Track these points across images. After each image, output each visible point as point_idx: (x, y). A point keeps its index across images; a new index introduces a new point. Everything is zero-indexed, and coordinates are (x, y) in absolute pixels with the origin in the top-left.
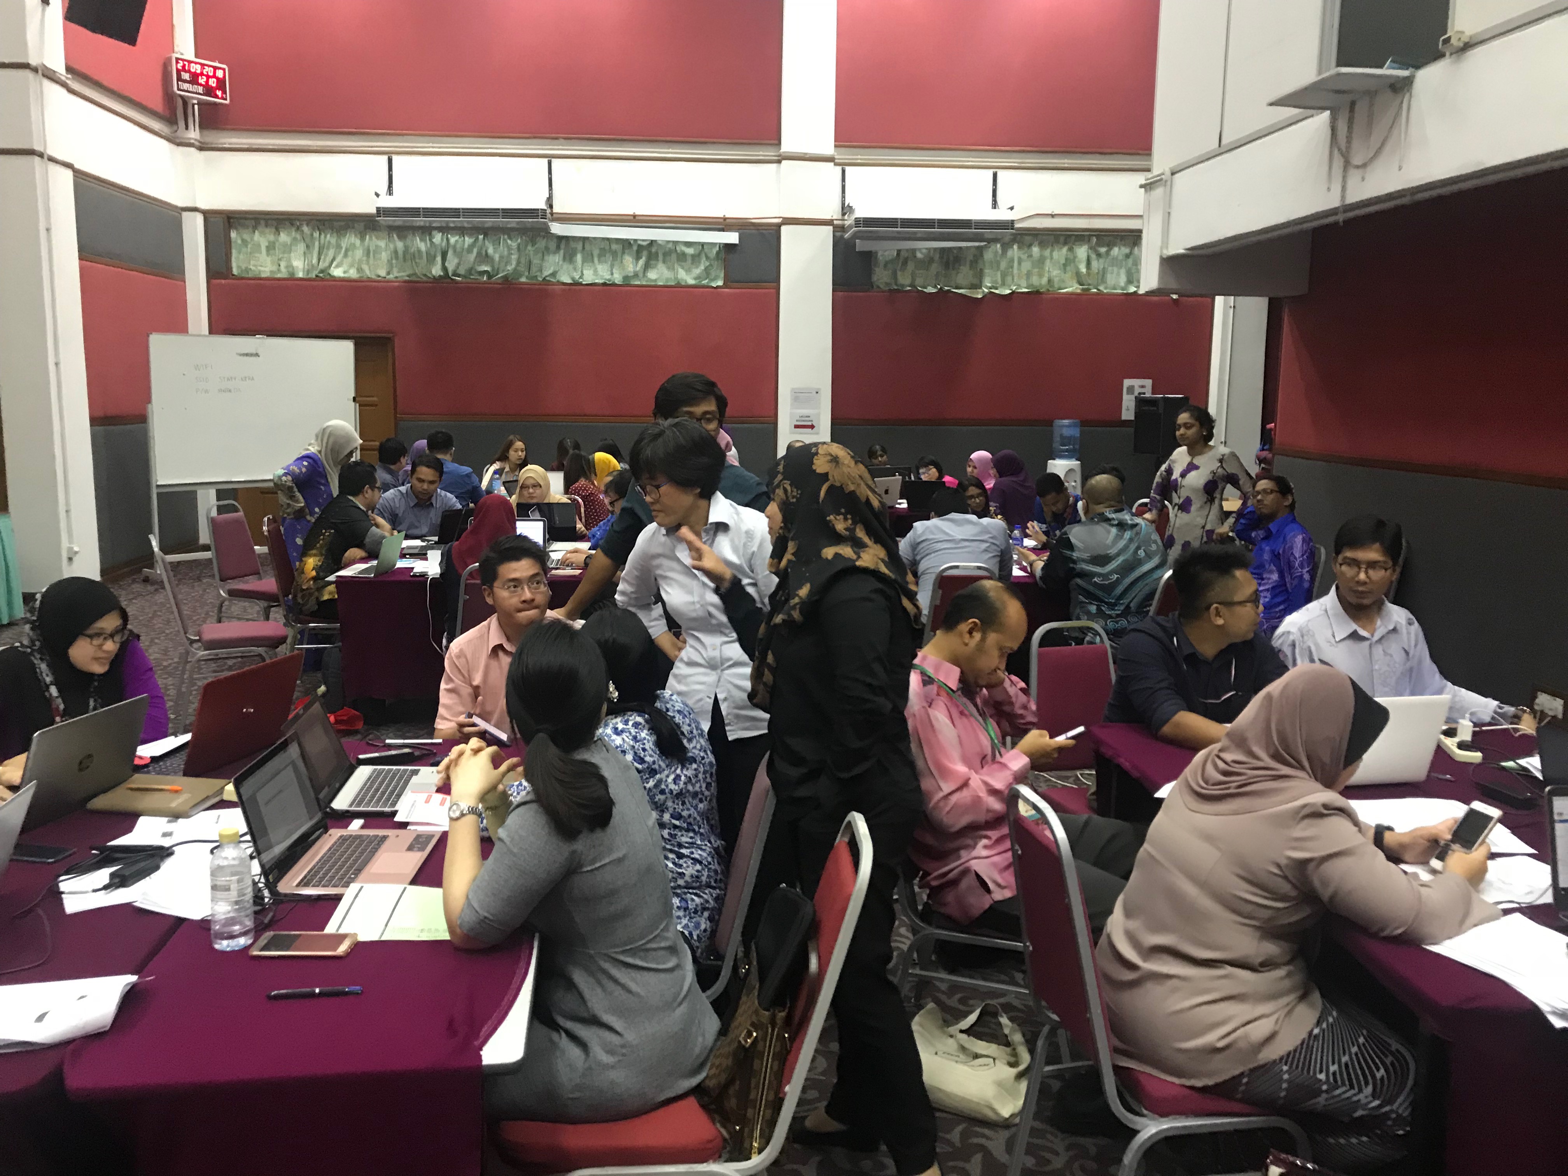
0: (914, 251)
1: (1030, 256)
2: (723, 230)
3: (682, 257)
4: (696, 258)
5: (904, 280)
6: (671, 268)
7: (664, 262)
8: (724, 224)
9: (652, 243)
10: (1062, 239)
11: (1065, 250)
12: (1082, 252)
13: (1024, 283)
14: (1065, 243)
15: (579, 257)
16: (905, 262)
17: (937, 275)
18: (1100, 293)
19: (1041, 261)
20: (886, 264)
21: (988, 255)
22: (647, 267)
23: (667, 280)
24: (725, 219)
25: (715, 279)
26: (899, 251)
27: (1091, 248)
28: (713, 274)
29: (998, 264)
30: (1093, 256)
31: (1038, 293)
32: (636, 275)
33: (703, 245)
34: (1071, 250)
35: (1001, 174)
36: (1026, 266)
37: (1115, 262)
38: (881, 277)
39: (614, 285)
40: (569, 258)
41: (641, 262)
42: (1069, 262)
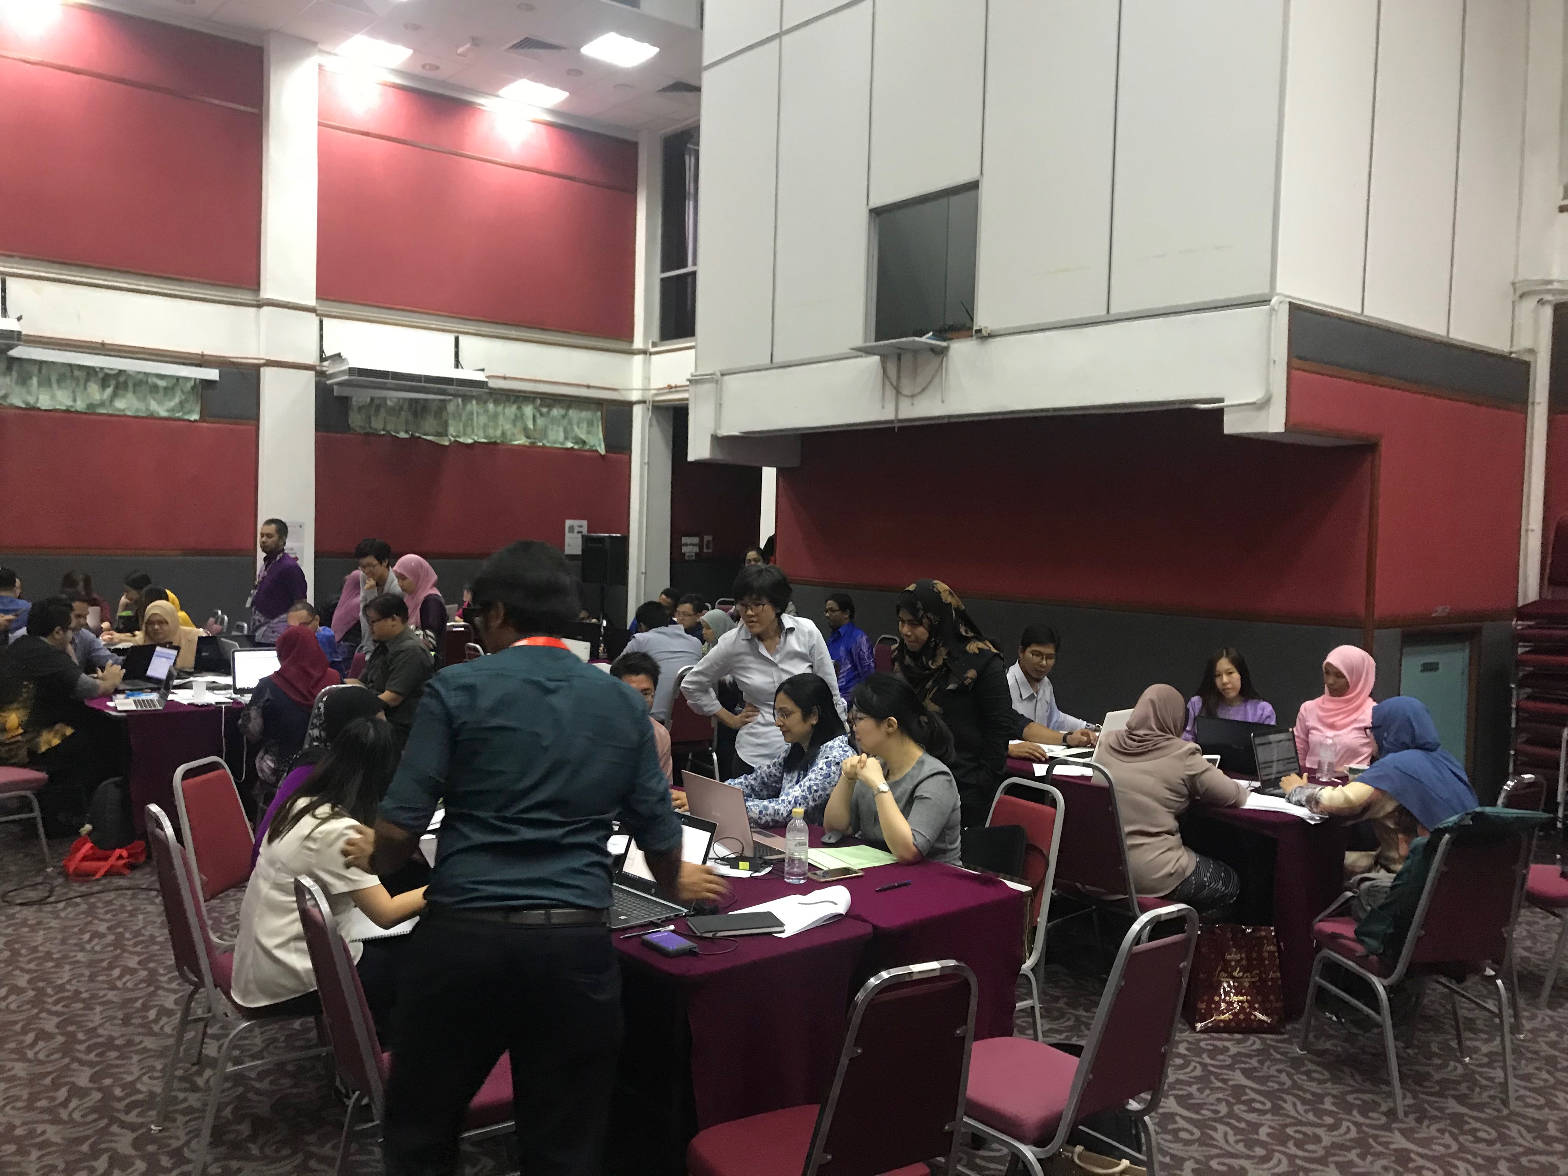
0: (385, 399)
1: (487, 411)
2: (200, 365)
3: (155, 388)
4: (169, 391)
5: (377, 424)
6: (143, 399)
7: (134, 392)
8: (201, 361)
9: (121, 372)
10: (512, 399)
11: (514, 408)
12: (528, 410)
13: (481, 434)
14: (514, 402)
15: (35, 381)
16: (378, 408)
17: (407, 422)
18: (544, 446)
19: (495, 416)
20: (360, 409)
21: (451, 407)
22: (114, 395)
23: (137, 410)
24: (203, 355)
25: (190, 412)
26: (372, 399)
27: (536, 408)
28: (188, 406)
29: (460, 416)
30: (538, 415)
31: (495, 443)
32: (102, 404)
33: (178, 379)
34: (519, 408)
35: (462, 338)
36: (483, 419)
37: (554, 420)
38: (356, 420)
39: (77, 412)
40: (23, 380)
41: (109, 391)
42: (519, 418)
